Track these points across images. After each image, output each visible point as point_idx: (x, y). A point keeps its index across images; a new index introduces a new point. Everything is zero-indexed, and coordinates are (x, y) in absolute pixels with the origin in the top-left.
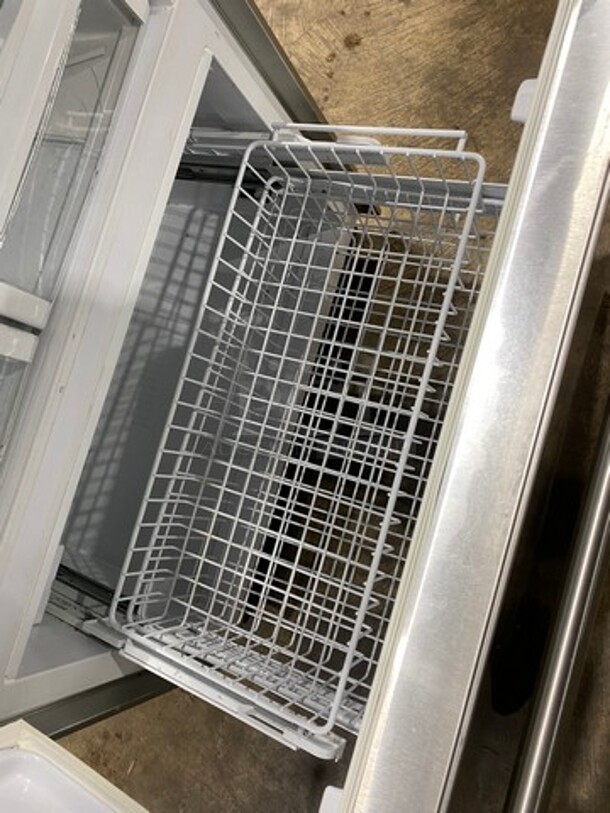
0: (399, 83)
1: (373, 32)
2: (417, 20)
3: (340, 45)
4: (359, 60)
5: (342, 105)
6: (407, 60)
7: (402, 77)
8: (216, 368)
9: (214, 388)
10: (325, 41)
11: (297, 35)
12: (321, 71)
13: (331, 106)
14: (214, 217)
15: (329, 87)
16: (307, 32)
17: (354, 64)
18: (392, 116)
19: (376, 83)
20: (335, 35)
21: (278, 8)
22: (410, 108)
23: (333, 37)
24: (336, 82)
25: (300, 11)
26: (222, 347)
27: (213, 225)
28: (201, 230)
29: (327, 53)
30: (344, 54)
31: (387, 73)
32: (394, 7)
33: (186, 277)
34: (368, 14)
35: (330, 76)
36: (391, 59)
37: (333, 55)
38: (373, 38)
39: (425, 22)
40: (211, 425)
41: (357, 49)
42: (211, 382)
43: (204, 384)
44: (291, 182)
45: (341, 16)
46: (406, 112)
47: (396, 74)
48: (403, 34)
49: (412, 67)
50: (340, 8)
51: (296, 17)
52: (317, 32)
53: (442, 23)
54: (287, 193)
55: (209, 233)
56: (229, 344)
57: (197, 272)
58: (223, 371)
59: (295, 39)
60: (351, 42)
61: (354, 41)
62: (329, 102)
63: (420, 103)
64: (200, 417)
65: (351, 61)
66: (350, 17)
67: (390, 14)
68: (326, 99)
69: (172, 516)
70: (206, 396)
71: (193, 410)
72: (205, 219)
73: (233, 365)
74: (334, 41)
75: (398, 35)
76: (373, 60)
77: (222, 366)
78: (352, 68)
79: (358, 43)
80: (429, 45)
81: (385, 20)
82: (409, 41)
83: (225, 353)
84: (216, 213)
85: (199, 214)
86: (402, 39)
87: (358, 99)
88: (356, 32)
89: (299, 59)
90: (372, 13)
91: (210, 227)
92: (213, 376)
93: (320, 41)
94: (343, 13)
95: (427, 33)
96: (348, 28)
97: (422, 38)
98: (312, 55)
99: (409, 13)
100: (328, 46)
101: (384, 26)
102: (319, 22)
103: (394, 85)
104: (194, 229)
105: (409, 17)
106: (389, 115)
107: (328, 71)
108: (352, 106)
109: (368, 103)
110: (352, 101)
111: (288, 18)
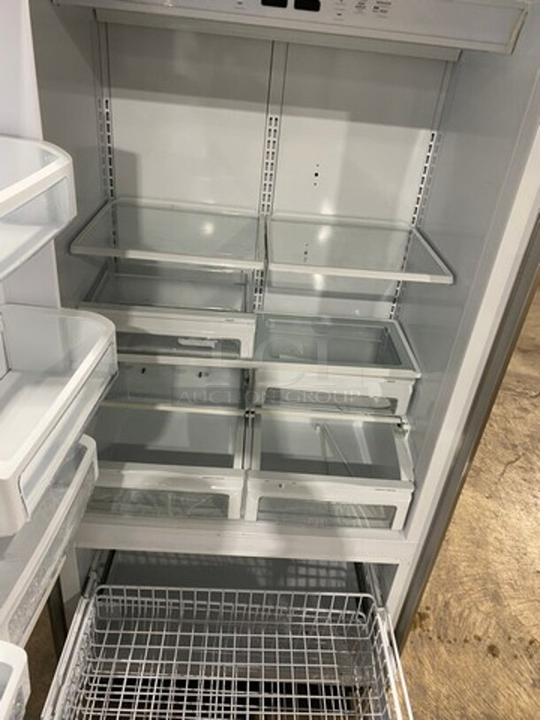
0: (479, 695)
1: (505, 665)
2: (525, 697)
3: (488, 642)
4: (483, 660)
5: (449, 655)
6: (495, 696)
7: (484, 696)
8: (247, 609)
9: (236, 611)
10: (486, 631)
11: (483, 609)
12: (466, 633)
13: (446, 647)
14: (344, 585)
15: (458, 641)
16: (488, 615)
17: (480, 657)
18: (454, 696)
19: (472, 677)
20: (493, 637)
21: (496, 591)
22: (464, 708)
23: (491, 635)
24: (463, 647)
25: (499, 607)
26: (260, 610)
27: (339, 585)
28: (334, 578)
29: (480, 634)
30: (483, 647)
31: (482, 684)
32: (527, 676)
33: (302, 576)
34: (516, 657)
35: (466, 641)
36: (493, 684)
37: (479, 639)
38: (501, 666)
39: (527, 704)
40: (214, 616)
41: (490, 655)
42: (239, 608)
43: (237, 605)
44: (365, 626)
45: (507, 638)
46: (460, 706)
47: (484, 691)
48: (511, 688)
49: (492, 702)
50: (512, 636)
51: (494, 606)
52: (490, 623)
53: (530, 716)
54: (358, 625)
55: (333, 583)
56: (263, 613)
57: (307, 583)
58: (247, 614)
59: (480, 608)
60: (493, 650)
61: (494, 652)
62: (448, 645)
63: (470, 715)
64: (218, 607)
65: (481, 654)
66: (509, 644)
67: (522, 674)
68: (450, 642)
69: (158, 607)
70: (230, 608)
71: (220, 601)
72: (341, 578)
73: (252, 620)
74: (489, 637)
75: (510, 686)
76: (487, 670)
77: (250, 612)
78: (476, 655)
79: (494, 655)
80: (512, 711)
81: (516, 671)
82: (509, 694)
83: (257, 613)
84: (347, 585)
85: (343, 574)
86: (509, 688)
87: (457, 666)
88: (501, 652)
89: (469, 615)
90: (518, 661)
91: (337, 584)
92: (242, 608)
93: (485, 627)
94: (510, 638)
95: (519, 707)
96: (501, 645)
97: (514, 703)
98: (474, 624)
99: (528, 689)
100: (484, 635)
101: (512, 672)
102: (498, 623)
103: (476, 692)
104: (333, 573)
105: (525, 689)
106: (454, 693)
107: (468, 639)
108: (452, 663)
109: (458, 675)
110: (454, 662)
111: (492, 601)
